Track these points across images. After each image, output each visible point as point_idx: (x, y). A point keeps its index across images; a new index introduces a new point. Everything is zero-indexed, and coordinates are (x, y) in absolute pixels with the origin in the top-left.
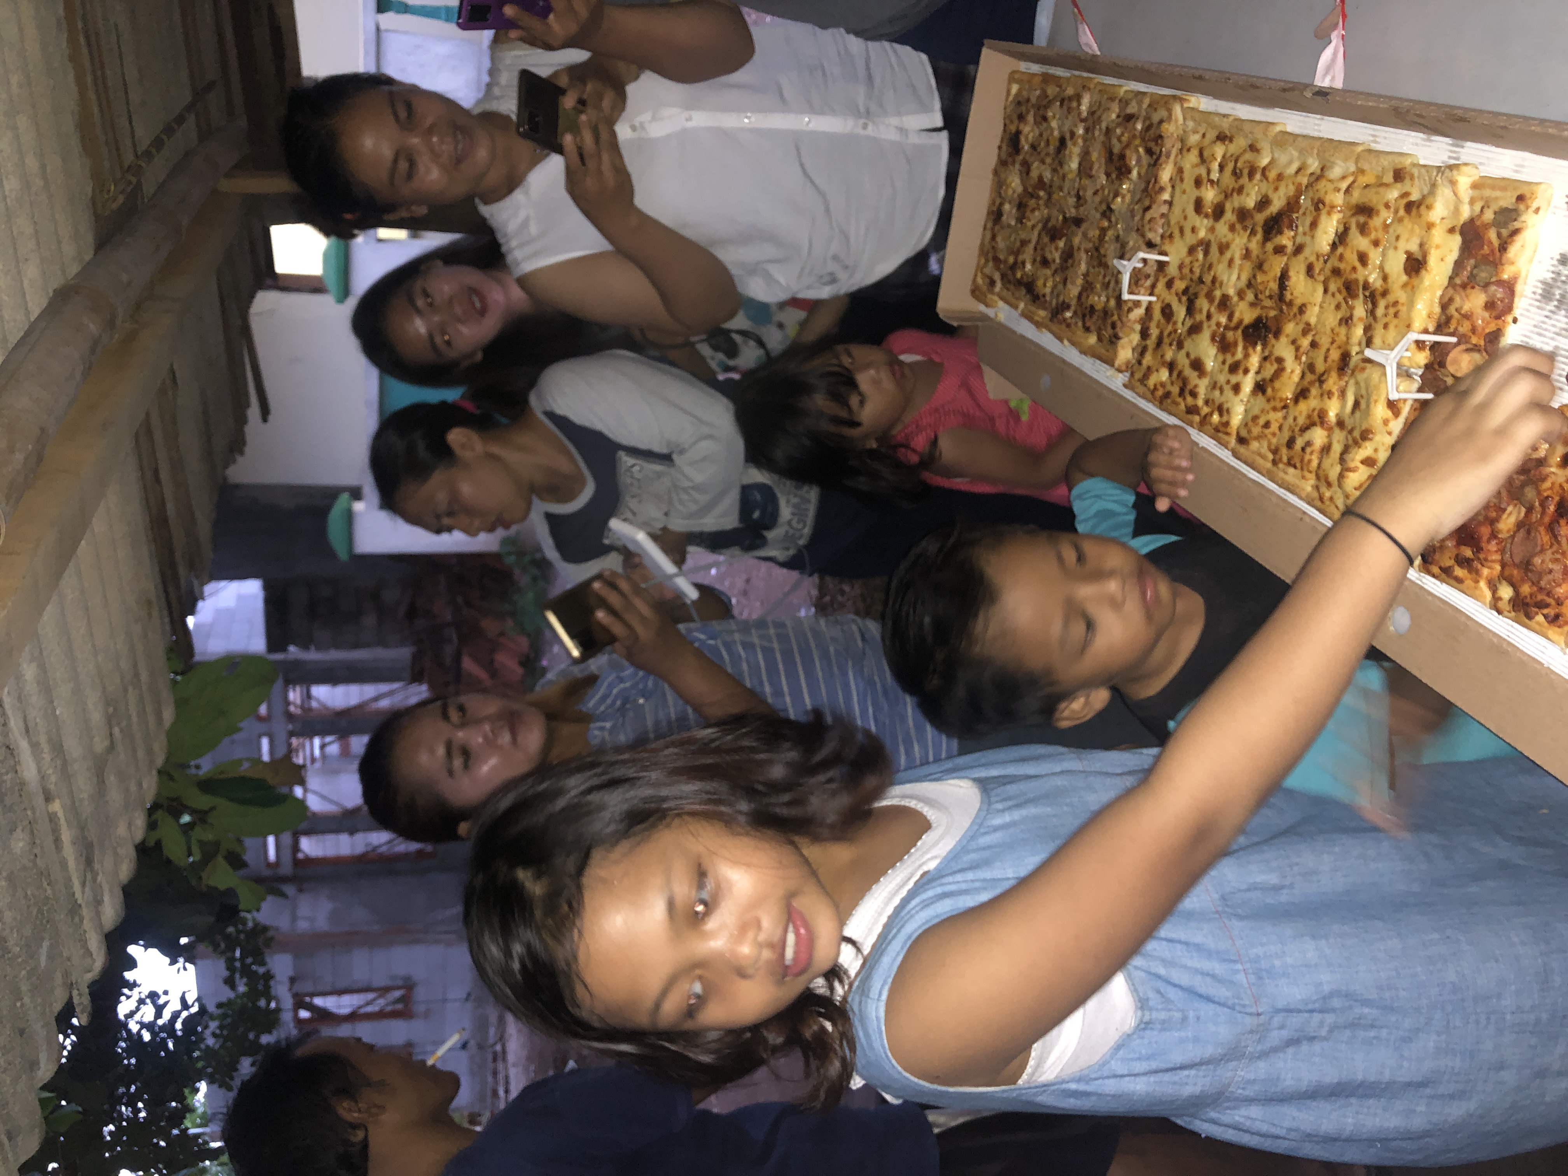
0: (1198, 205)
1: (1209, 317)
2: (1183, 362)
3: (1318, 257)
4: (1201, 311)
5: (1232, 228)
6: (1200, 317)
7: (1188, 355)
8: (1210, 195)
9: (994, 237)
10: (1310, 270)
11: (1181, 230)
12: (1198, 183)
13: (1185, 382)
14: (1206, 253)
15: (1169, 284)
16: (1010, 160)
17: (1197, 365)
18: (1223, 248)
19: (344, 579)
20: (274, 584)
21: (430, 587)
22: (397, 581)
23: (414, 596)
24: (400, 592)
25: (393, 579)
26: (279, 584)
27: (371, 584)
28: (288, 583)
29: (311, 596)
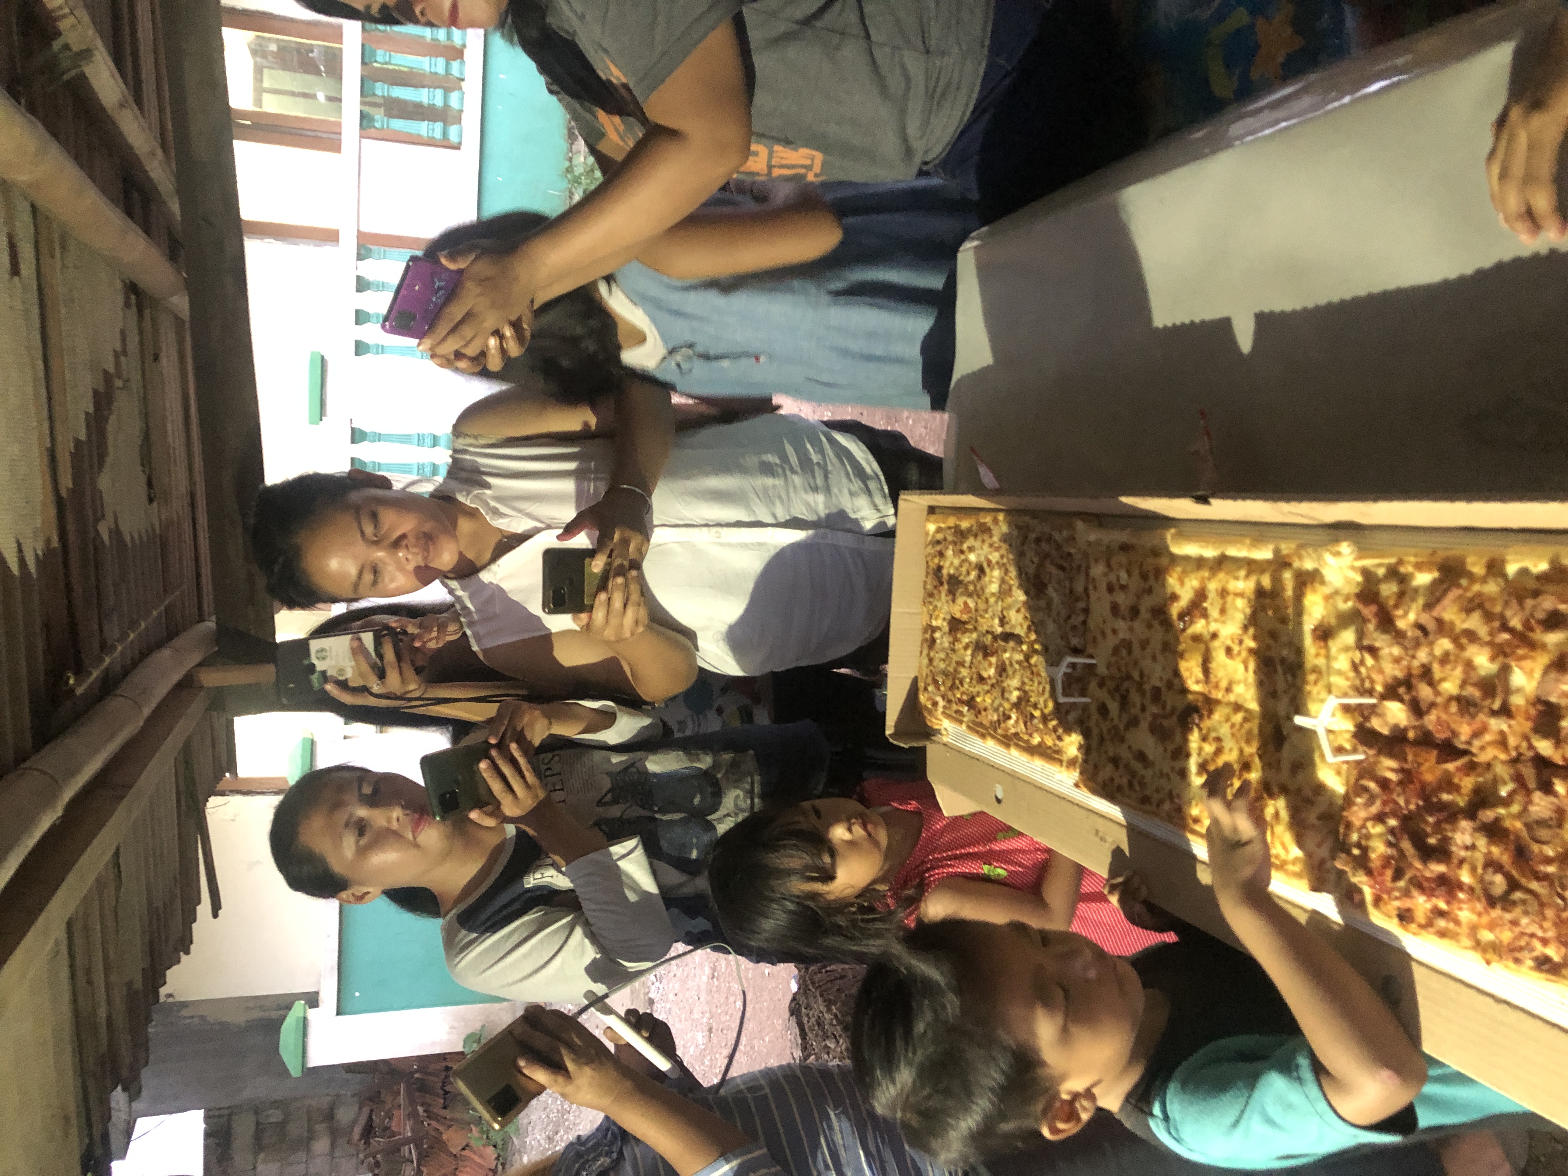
0: (1115, 609)
1: (1143, 709)
2: (1125, 755)
3: (1233, 641)
4: (1134, 706)
5: (1149, 626)
6: (1135, 711)
7: (1130, 747)
8: (1121, 598)
10: (1229, 651)
11: (1103, 633)
12: (1110, 589)
13: (1133, 774)
14: (1130, 652)
15: (1101, 685)
17: (1141, 757)
18: (1144, 644)
19: (296, 1099)
20: (216, 1113)
21: (389, 1099)
22: (353, 1096)
23: (372, 1111)
24: (356, 1108)
25: (349, 1094)
26: (222, 1112)
27: (325, 1102)
28: (233, 1111)
29: (258, 1123)
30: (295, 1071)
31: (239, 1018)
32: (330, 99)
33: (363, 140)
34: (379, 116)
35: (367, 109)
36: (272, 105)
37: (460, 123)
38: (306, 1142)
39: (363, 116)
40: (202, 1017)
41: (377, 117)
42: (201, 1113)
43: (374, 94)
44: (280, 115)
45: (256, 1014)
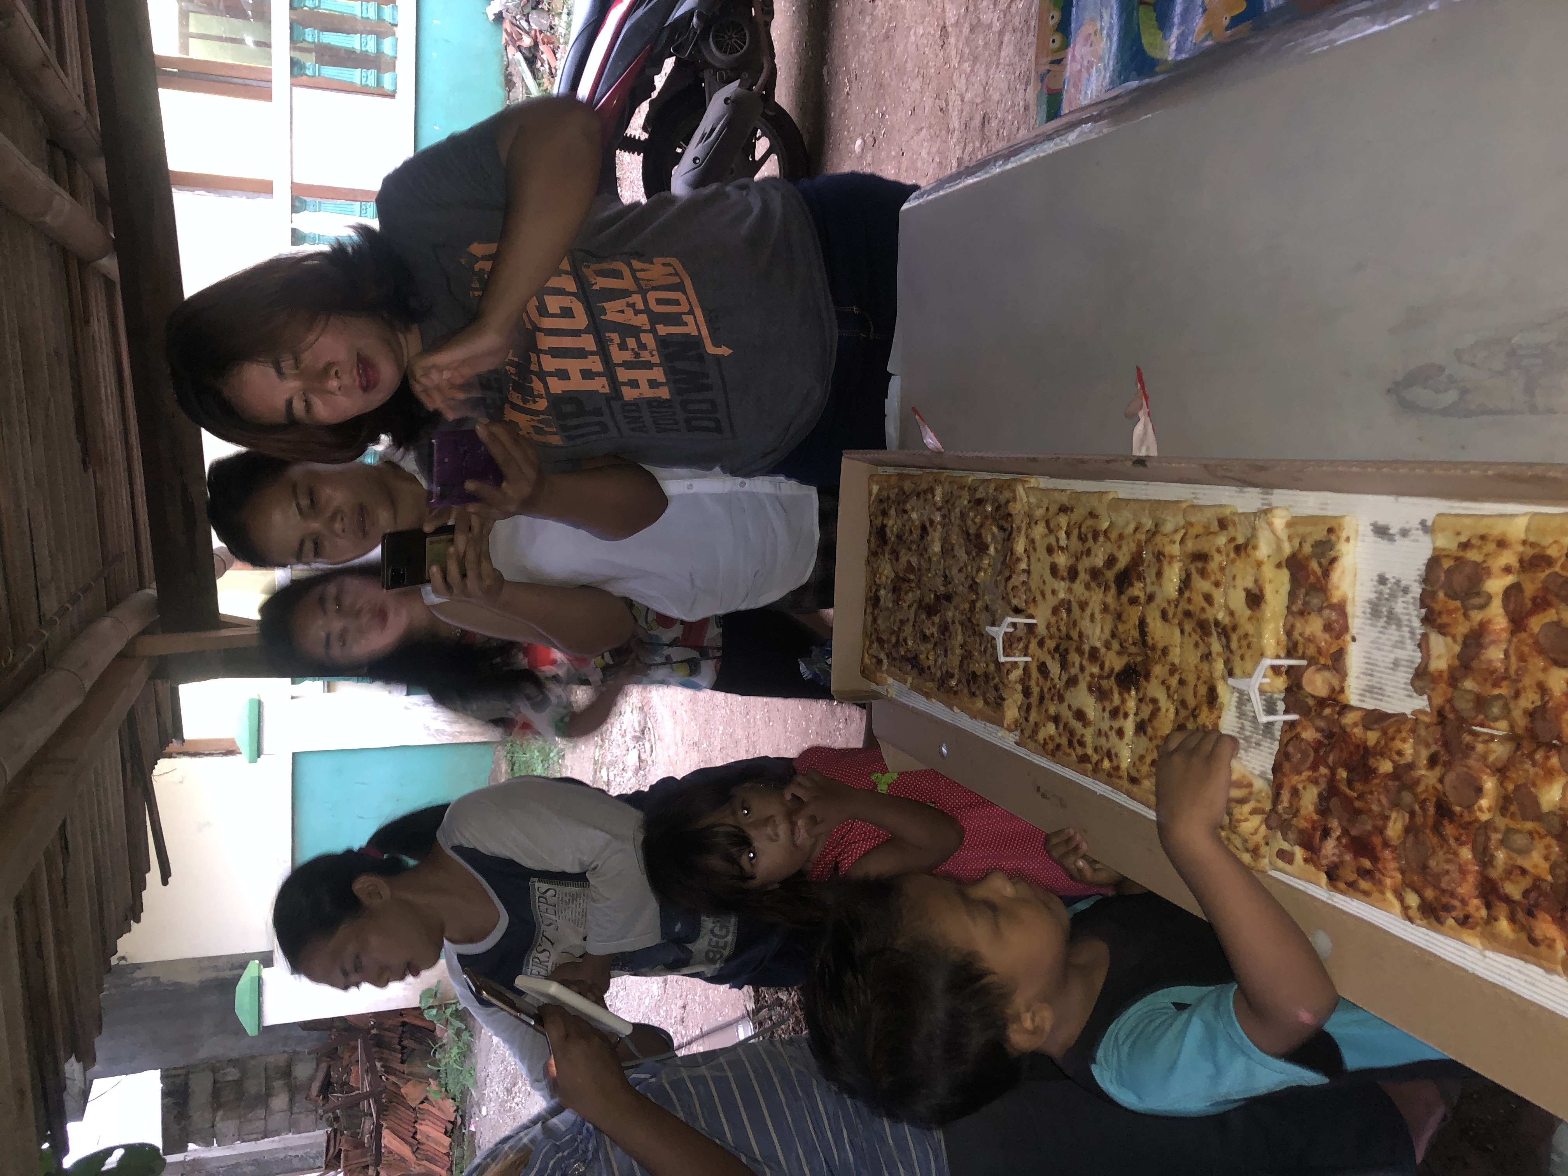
0: (1054, 570)
1: (1082, 669)
2: (1067, 715)
3: (1169, 602)
4: (1074, 665)
5: (1088, 587)
6: (1074, 671)
7: (1069, 707)
8: (1062, 560)
9: (875, 620)
10: (1164, 615)
11: (1043, 595)
12: (1050, 550)
13: (1072, 733)
14: (1069, 611)
15: (1041, 644)
16: (880, 550)
17: (1080, 715)
18: (1083, 606)
19: (253, 1057)
20: (174, 1072)
21: (346, 1055)
22: (309, 1054)
23: (329, 1068)
24: (314, 1065)
25: (306, 1051)
26: (180, 1072)
27: (282, 1060)
28: (189, 1070)
29: (215, 1082)
30: (251, 1029)
31: (192, 979)
32: (258, 44)
33: (294, 89)
34: (309, 62)
35: (298, 55)
36: (199, 51)
37: (394, 70)
38: (263, 1099)
39: (293, 63)
40: (156, 979)
41: (308, 64)
42: (156, 1074)
43: (304, 40)
44: (208, 62)
45: (211, 975)
